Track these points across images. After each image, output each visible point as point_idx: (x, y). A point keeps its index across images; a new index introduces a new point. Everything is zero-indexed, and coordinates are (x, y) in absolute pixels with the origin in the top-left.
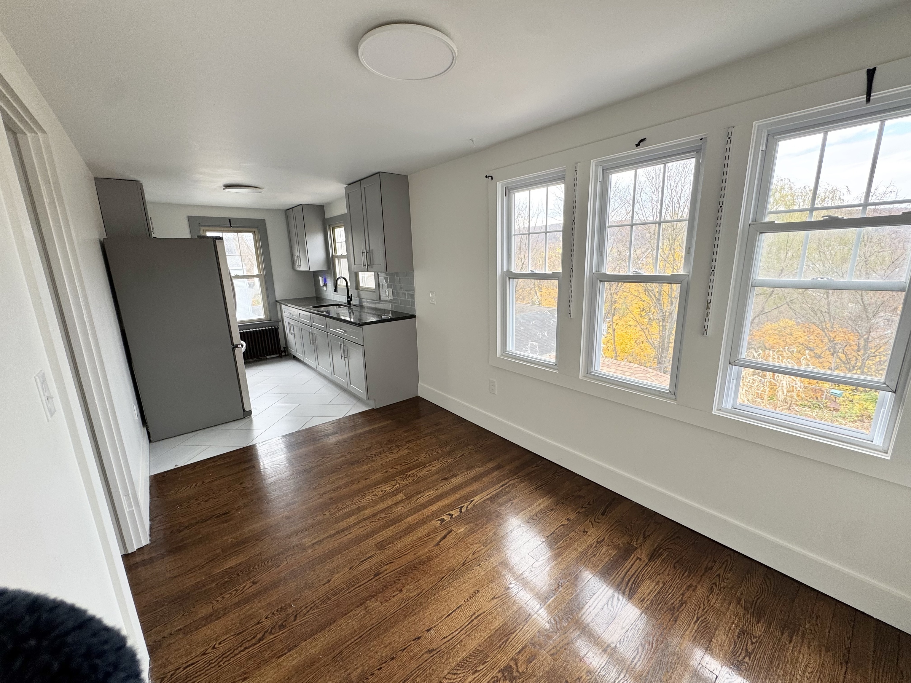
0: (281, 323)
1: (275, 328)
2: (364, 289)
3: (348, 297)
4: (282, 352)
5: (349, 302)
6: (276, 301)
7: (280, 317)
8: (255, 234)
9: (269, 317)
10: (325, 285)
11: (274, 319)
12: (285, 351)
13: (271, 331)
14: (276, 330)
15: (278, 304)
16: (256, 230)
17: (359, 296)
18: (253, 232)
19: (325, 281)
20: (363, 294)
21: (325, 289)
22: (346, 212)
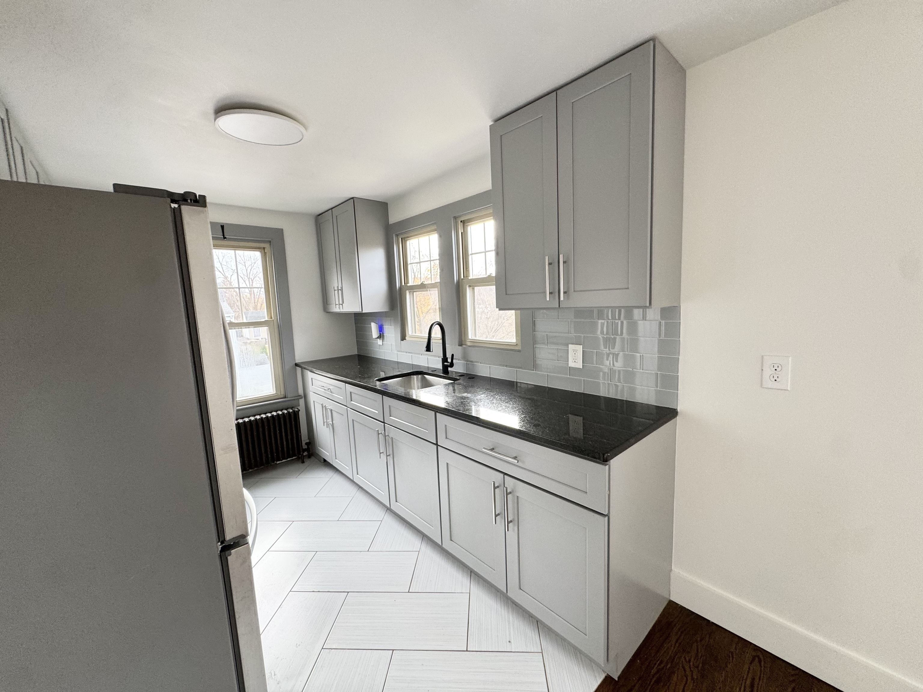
0: (302, 402)
1: (294, 411)
2: (477, 344)
3: (445, 359)
4: (304, 450)
5: (445, 370)
6: (297, 365)
7: (301, 392)
8: (265, 253)
9: (283, 393)
10: (381, 336)
11: (290, 395)
12: (308, 450)
13: (287, 418)
14: (296, 414)
15: (299, 369)
16: (266, 246)
17: (465, 357)
18: (262, 250)
19: (381, 329)
20: (473, 355)
21: (380, 342)
22: (491, 188)
